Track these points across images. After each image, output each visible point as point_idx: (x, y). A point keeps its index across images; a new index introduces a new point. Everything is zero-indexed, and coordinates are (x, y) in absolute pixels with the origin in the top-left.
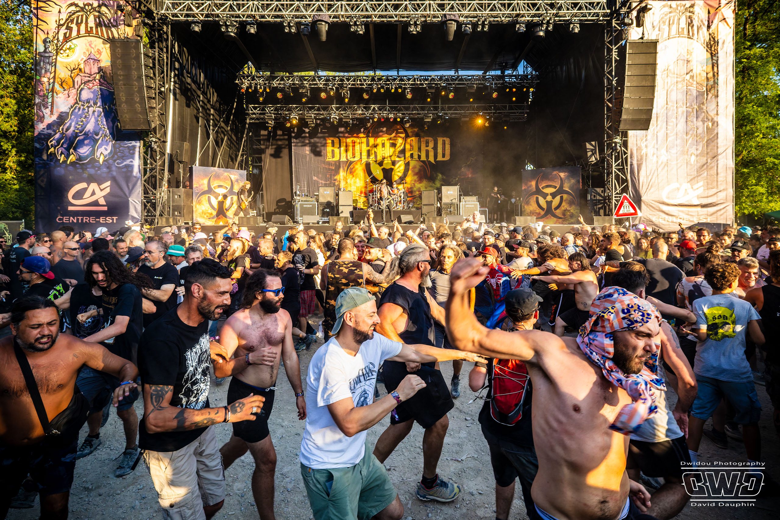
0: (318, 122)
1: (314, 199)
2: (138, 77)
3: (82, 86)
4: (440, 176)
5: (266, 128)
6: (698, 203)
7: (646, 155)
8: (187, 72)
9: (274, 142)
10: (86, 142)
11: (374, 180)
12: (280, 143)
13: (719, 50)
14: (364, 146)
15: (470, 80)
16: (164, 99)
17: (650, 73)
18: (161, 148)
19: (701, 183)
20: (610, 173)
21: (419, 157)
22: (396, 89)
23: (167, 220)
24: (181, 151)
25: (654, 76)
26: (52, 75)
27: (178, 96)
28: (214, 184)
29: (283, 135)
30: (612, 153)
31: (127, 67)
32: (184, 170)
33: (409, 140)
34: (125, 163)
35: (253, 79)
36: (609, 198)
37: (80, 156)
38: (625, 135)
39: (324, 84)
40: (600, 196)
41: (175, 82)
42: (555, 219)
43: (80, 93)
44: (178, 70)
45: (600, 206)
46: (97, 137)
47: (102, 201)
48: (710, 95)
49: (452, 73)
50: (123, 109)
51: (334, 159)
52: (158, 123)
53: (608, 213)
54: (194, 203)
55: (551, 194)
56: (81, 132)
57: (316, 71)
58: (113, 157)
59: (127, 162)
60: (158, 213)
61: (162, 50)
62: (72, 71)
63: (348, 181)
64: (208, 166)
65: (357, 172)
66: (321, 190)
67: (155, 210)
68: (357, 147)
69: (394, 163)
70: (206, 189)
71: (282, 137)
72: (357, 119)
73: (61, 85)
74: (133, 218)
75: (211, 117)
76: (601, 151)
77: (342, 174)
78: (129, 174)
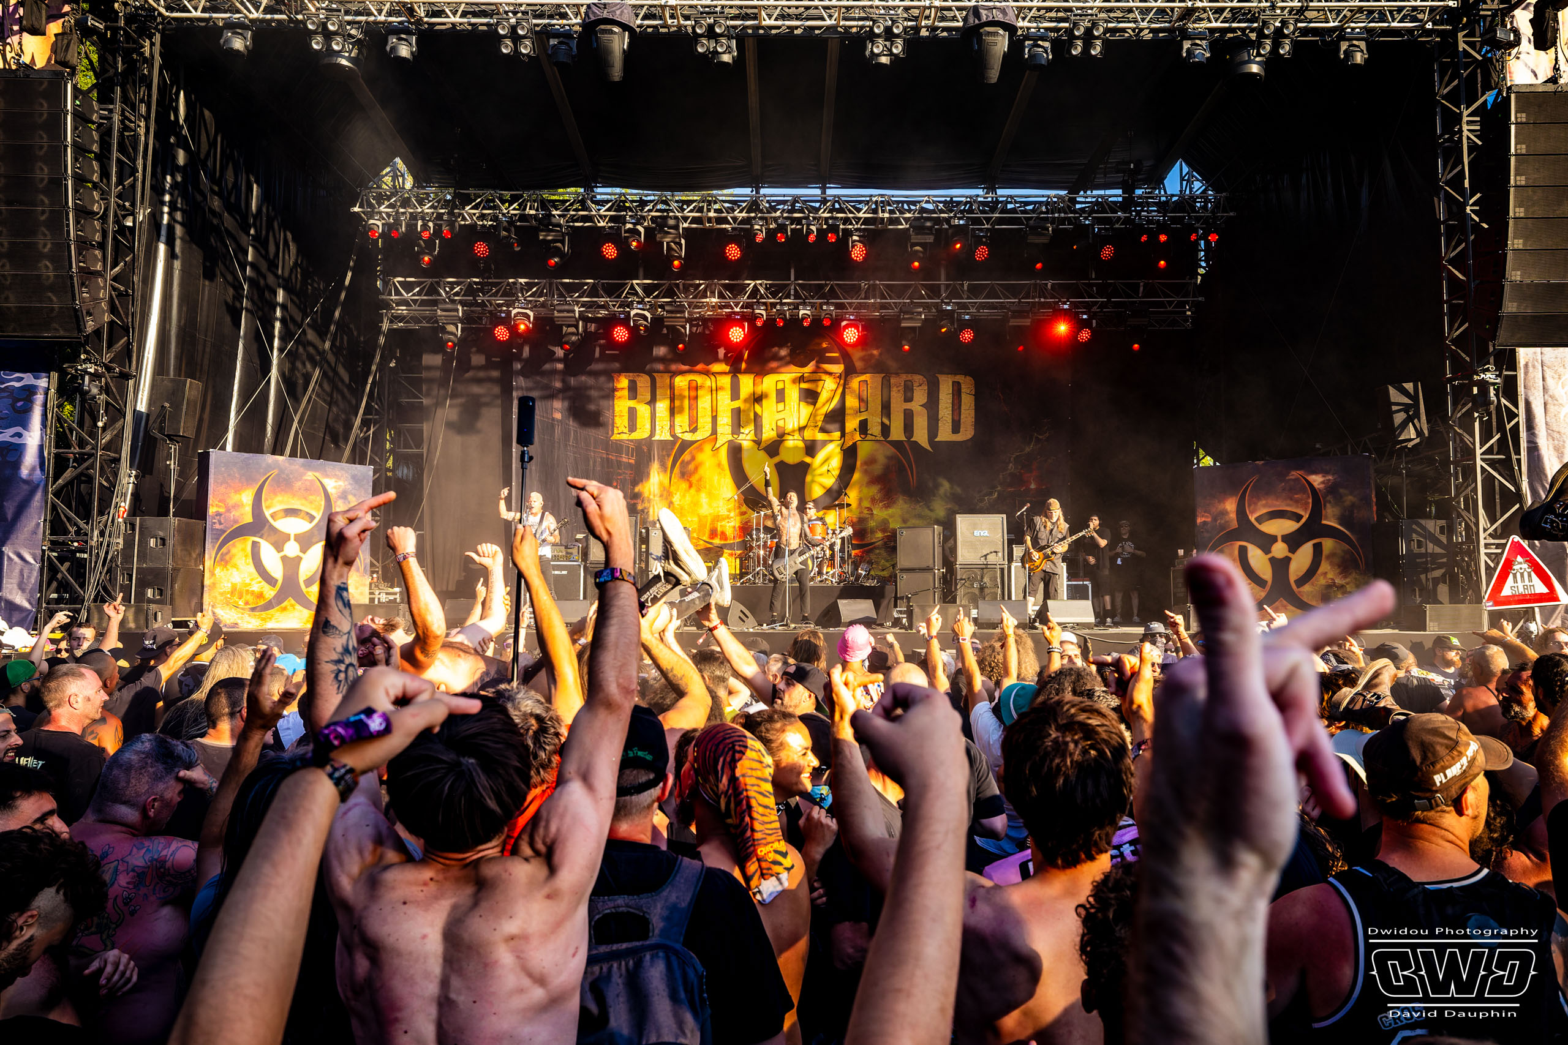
0: (592, 327)
4: (945, 486)
5: (438, 346)
8: (212, 179)
9: (461, 388)
11: (754, 498)
14: (724, 397)
16: (135, 250)
18: (112, 395)
20: (1466, 474)
21: (885, 430)
22: (821, 233)
24: (177, 408)
27: (181, 247)
28: (273, 506)
29: (489, 365)
30: (1470, 414)
32: (183, 465)
33: (855, 383)
35: (406, 203)
36: (1469, 550)
38: (1508, 359)
39: (612, 219)
40: (1436, 542)
41: (173, 205)
44: (185, 173)
49: (978, 194)
51: (635, 436)
52: (109, 318)
53: (1466, 595)
54: (208, 563)
55: (1285, 539)
57: (589, 187)
59: (7, 435)
60: (93, 593)
63: (676, 499)
64: (259, 451)
65: (701, 471)
67: (82, 583)
68: (704, 402)
69: (811, 448)
70: (249, 519)
71: (482, 374)
72: (705, 320)
75: (278, 312)
76: (1436, 412)
77: (657, 478)
78: (8, 472)
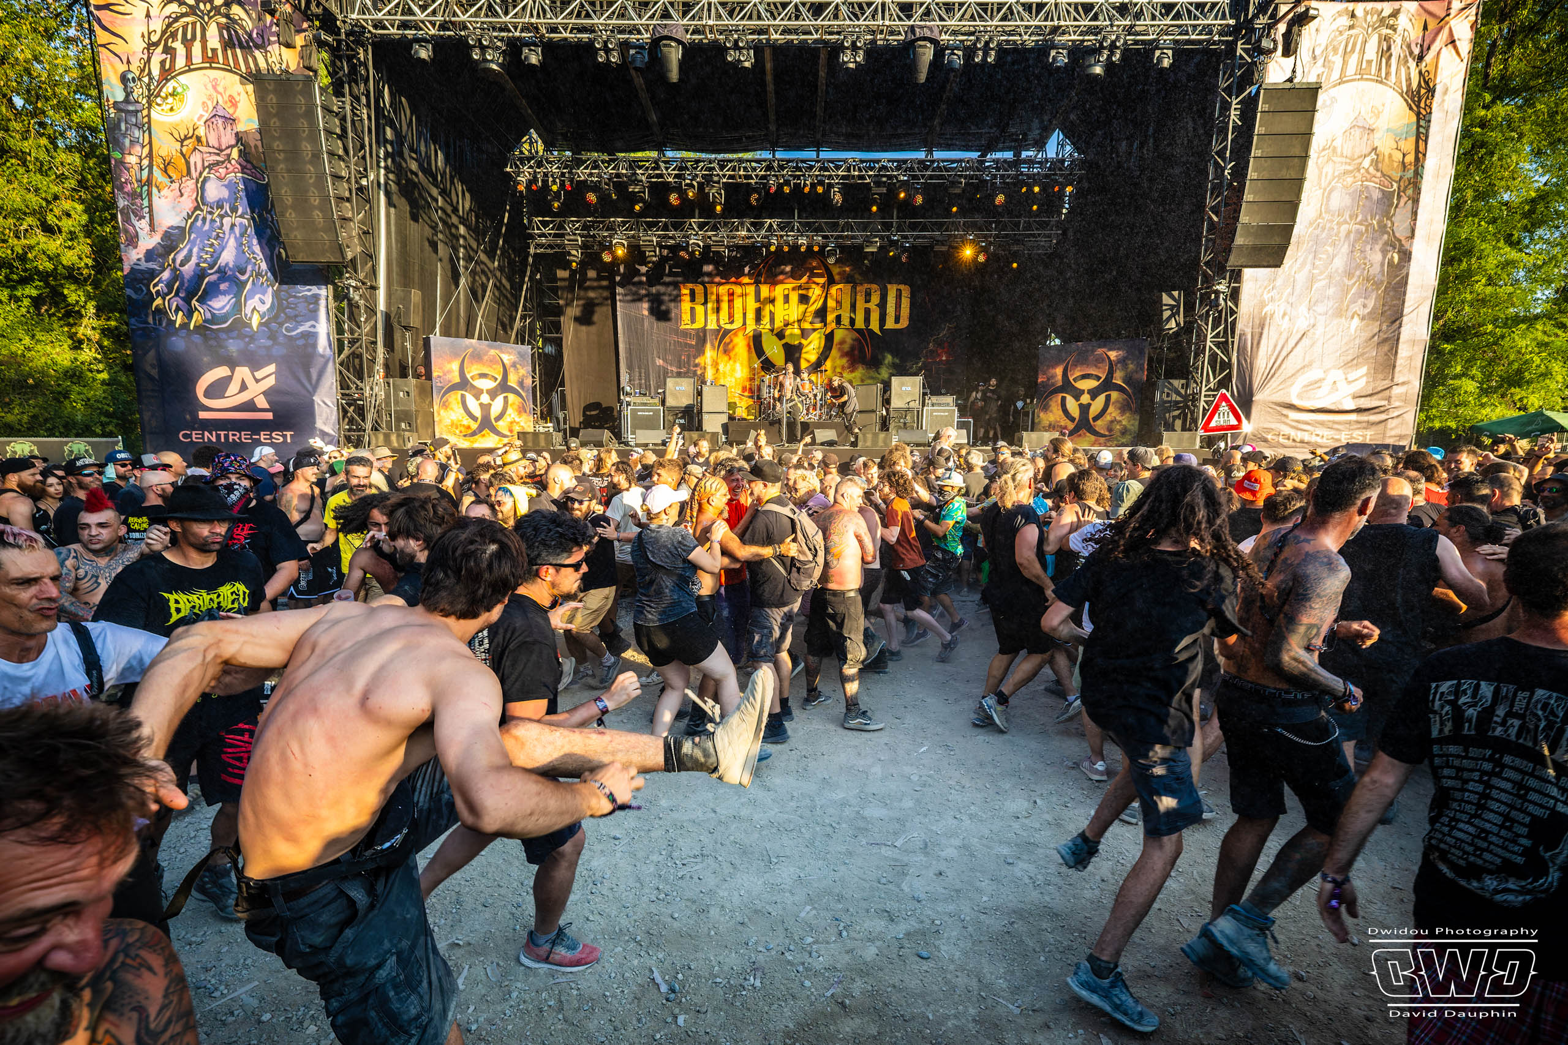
1: (656, 401)
2: (313, 155)
3: (205, 174)
4: (889, 358)
5: (566, 265)
6: (1353, 407)
7: (1272, 315)
8: (412, 149)
9: (582, 293)
10: (223, 287)
11: (768, 366)
12: (592, 294)
13: (1434, 106)
14: (750, 300)
15: (953, 169)
16: (368, 201)
17: (1297, 151)
18: (367, 300)
19: (1364, 370)
20: (1200, 351)
21: (852, 321)
22: (813, 185)
23: (387, 437)
24: (407, 309)
25: (1305, 157)
26: (146, 150)
27: (395, 198)
28: (472, 371)
29: (599, 278)
30: (1208, 312)
31: (291, 135)
32: (414, 344)
33: (833, 290)
34: (301, 329)
35: (540, 164)
36: (1195, 398)
37: (213, 315)
38: (1237, 276)
39: (676, 176)
40: (1178, 393)
41: (386, 168)
42: (1093, 438)
43: (203, 188)
44: (391, 143)
45: (1177, 413)
46: (243, 278)
47: (262, 402)
48: (1404, 199)
49: (921, 155)
50: (289, 219)
51: (696, 326)
52: (359, 249)
53: (1189, 426)
54: (436, 407)
55: (1089, 392)
56: (211, 267)
57: (661, 151)
58: (276, 317)
59: (305, 327)
60: (369, 425)
61: (358, 99)
62: (182, 141)
63: (721, 367)
64: (457, 336)
65: (737, 350)
66: (670, 383)
67: (363, 420)
68: (738, 303)
69: (804, 334)
70: (457, 380)
71: (595, 284)
72: (738, 247)
73: (166, 171)
74: (324, 435)
75: (461, 241)
76: (1189, 308)
77: (709, 354)
78: (310, 350)
